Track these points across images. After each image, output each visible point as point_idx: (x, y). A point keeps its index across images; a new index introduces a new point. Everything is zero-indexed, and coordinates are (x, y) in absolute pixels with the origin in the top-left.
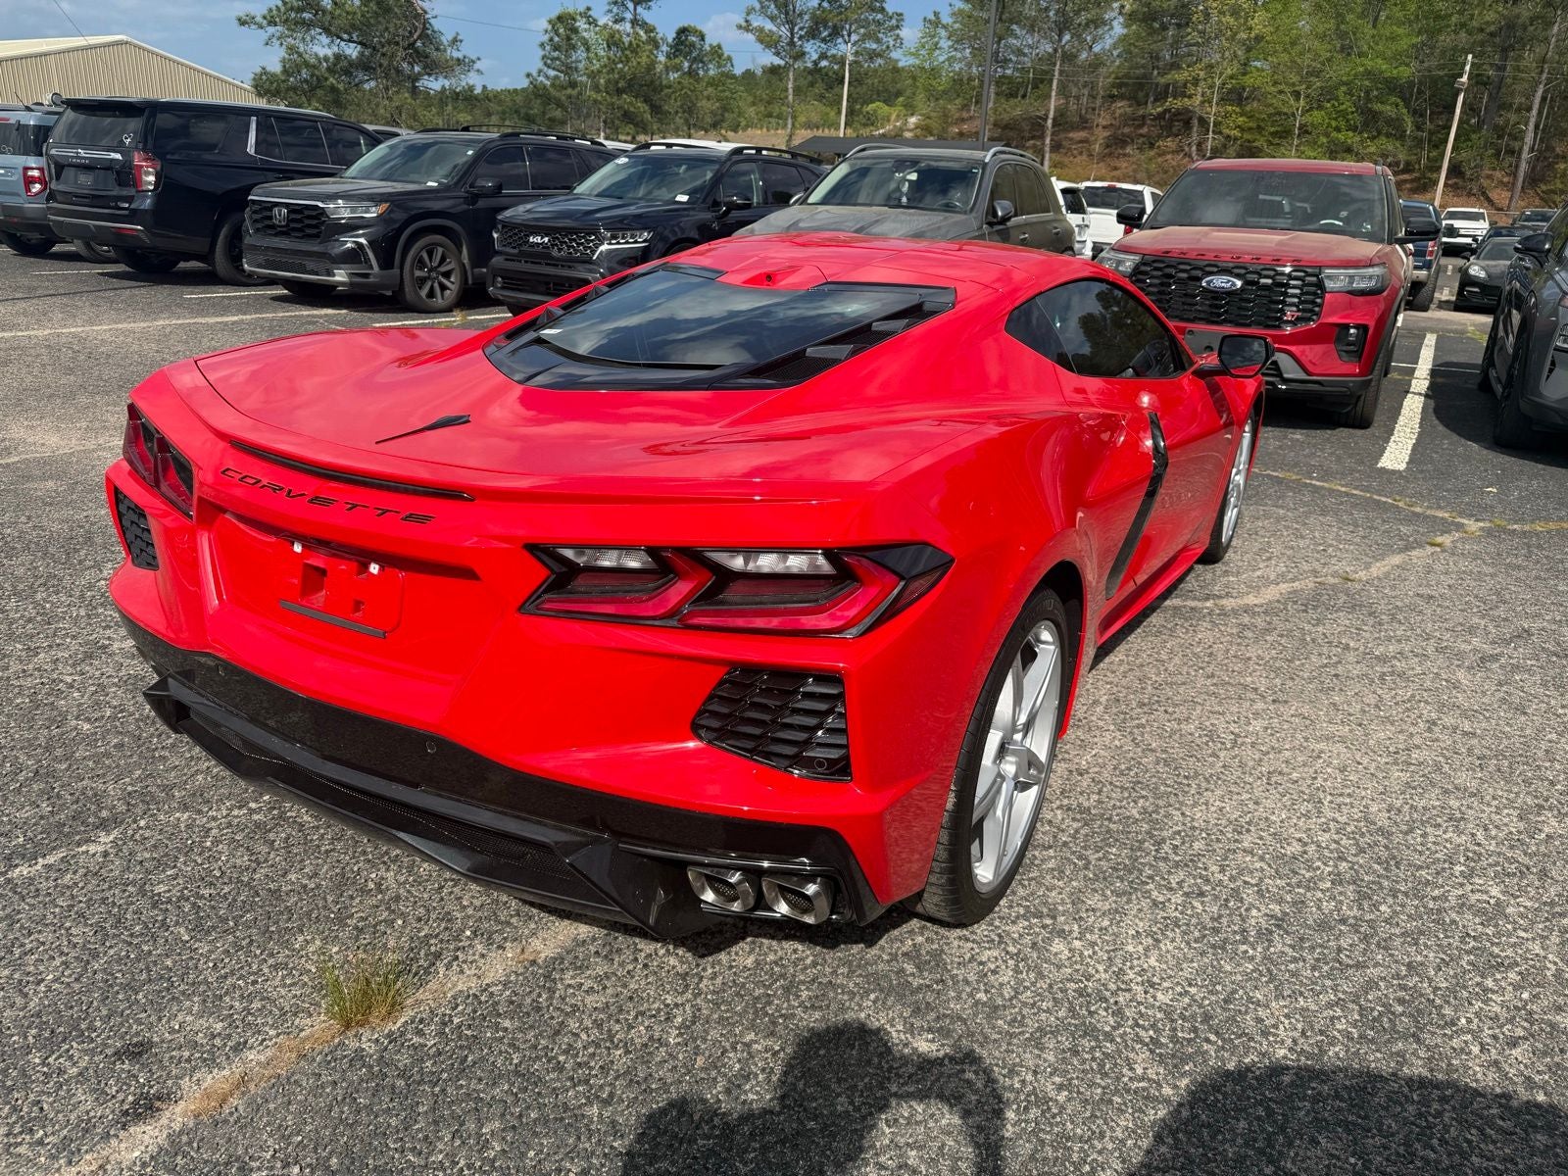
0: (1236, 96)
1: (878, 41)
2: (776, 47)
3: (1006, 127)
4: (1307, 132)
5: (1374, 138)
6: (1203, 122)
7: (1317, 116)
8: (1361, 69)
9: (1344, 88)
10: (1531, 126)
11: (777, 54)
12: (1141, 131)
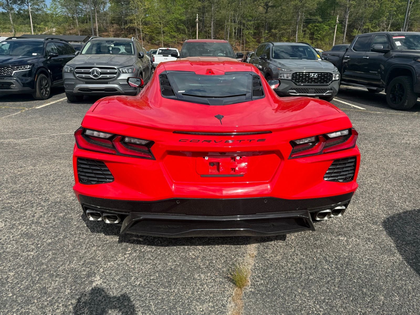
0: (145, 23)
1: (38, 5)
2: (3, 6)
3: (84, 31)
4: (164, 33)
5: (180, 34)
6: (138, 30)
7: (166, 29)
8: (174, 17)
9: (171, 22)
10: (212, 31)
11: (4, 8)
12: (122, 33)
